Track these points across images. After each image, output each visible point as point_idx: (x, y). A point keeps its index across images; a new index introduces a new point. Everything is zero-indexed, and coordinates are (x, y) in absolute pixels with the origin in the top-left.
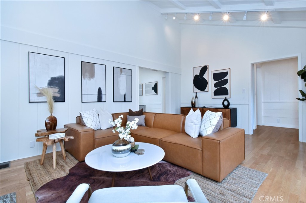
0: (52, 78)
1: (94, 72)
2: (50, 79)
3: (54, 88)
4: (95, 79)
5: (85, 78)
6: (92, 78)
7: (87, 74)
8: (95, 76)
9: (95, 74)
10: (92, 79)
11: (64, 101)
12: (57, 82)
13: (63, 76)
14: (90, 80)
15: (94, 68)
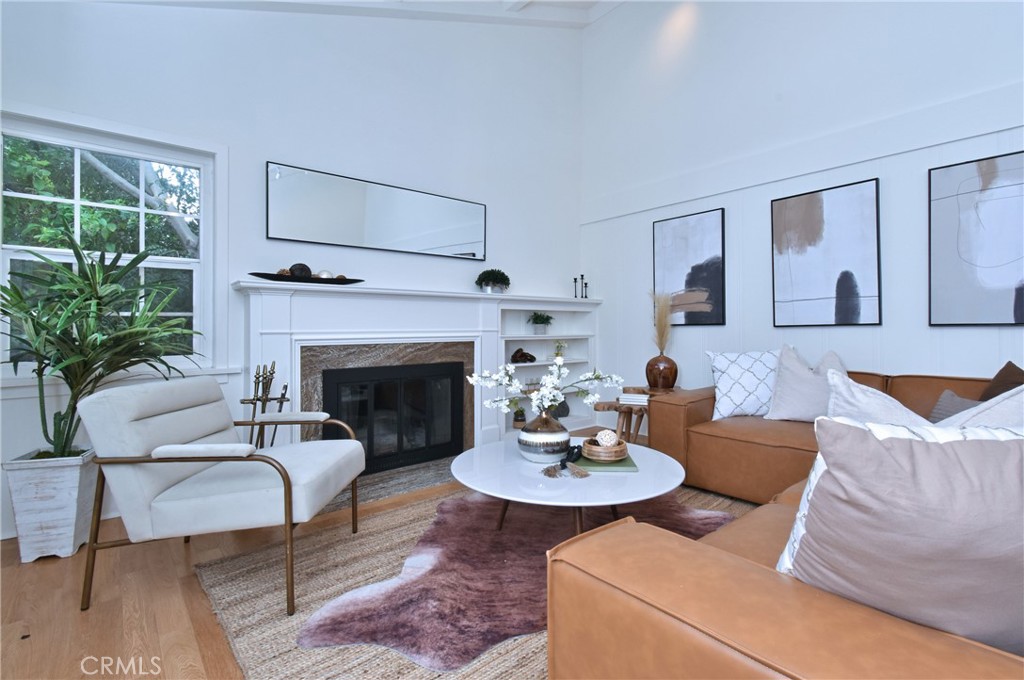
0: (694, 268)
1: (820, 222)
2: (689, 270)
3: (700, 290)
4: (822, 244)
5: (784, 251)
6: (810, 244)
7: (792, 235)
8: (824, 234)
9: (826, 227)
10: (810, 249)
11: (722, 322)
12: (705, 274)
13: (718, 258)
14: (805, 251)
15: (821, 207)
